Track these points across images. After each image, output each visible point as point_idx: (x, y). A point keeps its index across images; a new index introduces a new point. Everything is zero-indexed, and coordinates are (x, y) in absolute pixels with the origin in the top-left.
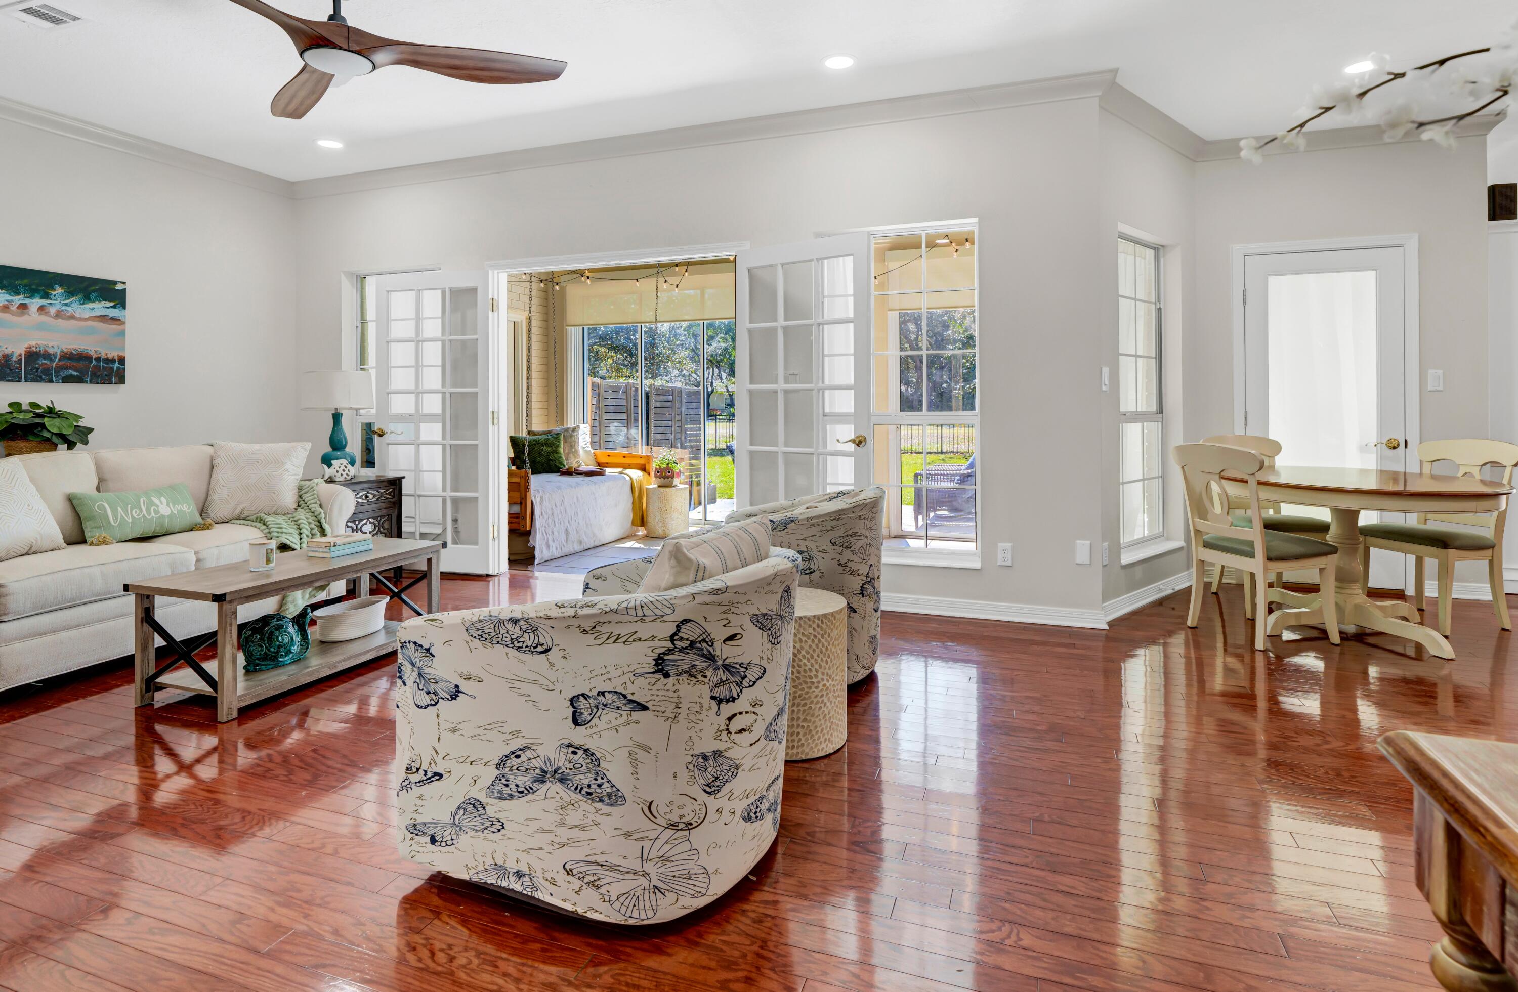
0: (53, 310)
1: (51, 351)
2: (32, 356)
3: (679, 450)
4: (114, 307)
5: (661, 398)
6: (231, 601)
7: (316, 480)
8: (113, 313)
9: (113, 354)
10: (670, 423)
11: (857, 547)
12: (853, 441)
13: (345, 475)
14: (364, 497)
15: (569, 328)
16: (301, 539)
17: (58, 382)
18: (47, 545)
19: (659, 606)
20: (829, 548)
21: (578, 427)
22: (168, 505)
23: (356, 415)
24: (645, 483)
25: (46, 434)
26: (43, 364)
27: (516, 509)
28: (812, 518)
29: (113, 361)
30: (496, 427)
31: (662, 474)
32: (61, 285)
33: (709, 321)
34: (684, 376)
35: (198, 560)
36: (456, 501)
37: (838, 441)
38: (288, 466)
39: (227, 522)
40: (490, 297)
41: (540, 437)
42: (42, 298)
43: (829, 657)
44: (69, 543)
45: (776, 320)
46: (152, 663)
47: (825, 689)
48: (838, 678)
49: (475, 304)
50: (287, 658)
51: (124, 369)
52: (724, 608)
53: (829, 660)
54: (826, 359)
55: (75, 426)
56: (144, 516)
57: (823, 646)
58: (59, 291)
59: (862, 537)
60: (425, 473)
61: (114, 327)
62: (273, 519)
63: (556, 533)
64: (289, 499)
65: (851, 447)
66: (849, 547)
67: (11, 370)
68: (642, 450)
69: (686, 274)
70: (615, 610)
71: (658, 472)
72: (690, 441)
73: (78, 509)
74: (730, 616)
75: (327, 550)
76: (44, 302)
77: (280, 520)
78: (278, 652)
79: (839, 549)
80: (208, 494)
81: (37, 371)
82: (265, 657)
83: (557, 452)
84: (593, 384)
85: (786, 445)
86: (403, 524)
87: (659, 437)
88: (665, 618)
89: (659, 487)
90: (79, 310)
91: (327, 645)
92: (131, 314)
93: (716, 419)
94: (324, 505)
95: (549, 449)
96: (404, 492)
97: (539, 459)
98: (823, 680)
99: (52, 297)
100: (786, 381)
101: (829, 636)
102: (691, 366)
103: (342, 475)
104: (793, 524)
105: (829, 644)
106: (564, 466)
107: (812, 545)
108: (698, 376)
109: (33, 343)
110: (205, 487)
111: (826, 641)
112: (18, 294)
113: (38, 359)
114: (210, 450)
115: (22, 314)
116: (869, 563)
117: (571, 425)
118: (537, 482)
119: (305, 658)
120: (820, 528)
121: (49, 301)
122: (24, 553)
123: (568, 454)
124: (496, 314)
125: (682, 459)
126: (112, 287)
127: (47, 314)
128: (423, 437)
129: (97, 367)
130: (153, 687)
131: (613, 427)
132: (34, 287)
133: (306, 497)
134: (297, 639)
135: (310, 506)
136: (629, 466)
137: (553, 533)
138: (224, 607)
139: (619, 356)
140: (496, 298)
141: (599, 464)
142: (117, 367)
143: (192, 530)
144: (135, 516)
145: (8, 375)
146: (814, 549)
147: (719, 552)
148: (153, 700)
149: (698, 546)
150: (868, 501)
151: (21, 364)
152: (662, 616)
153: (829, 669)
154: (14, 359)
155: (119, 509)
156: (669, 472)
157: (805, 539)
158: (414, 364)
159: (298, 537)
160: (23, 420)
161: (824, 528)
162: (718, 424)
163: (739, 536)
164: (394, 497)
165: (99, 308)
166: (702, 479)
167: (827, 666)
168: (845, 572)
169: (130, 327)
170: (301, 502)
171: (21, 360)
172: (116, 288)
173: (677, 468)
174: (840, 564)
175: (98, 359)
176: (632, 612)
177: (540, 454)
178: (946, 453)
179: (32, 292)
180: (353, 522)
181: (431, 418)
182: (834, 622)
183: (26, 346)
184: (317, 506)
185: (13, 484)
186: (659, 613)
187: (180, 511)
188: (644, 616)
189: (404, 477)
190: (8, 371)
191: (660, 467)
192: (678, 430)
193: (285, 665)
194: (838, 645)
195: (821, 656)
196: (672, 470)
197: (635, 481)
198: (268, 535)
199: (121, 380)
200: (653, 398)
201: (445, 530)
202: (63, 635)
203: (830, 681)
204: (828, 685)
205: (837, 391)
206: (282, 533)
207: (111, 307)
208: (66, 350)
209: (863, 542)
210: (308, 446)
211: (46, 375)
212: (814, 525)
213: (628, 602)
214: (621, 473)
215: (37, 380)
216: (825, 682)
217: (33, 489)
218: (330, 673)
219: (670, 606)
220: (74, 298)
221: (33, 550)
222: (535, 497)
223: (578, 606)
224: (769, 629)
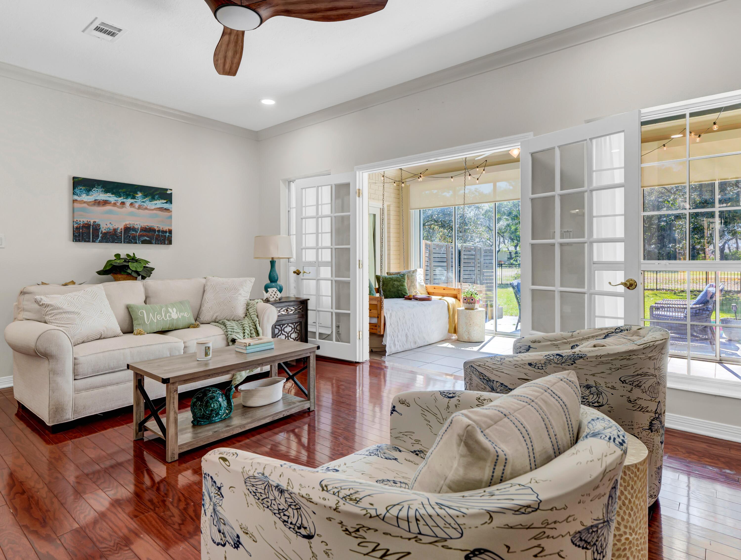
0: (137, 205)
1: (136, 227)
2: (127, 229)
3: (479, 285)
4: (166, 203)
5: (468, 253)
6: (173, 383)
7: (256, 301)
8: (166, 206)
9: (166, 228)
10: (474, 268)
11: (647, 385)
12: (625, 284)
13: (275, 297)
14: (285, 311)
15: (411, 210)
16: (244, 336)
17: (139, 243)
18: (110, 334)
19: (441, 523)
20: (619, 385)
21: (416, 270)
22: (177, 313)
23: (288, 262)
24: (457, 306)
25: (129, 271)
26: (132, 234)
27: (375, 321)
28: (601, 357)
29: (166, 232)
30: (361, 270)
31: (467, 301)
32: (141, 192)
33: (499, 202)
34: (482, 241)
35: (185, 347)
36: (338, 315)
37: (610, 283)
38: (241, 291)
39: (209, 323)
40: (357, 188)
41: (393, 276)
42: (132, 199)
43: (632, 510)
44: (124, 333)
45: (553, 190)
46: (143, 414)
47: (627, 542)
48: (641, 531)
49: (349, 194)
50: (217, 418)
51: (171, 236)
52: (535, 532)
53: (632, 513)
54: (595, 220)
55: (144, 267)
56: (163, 318)
57: (626, 498)
58: (139, 195)
59: (651, 377)
60: (324, 297)
61: (166, 214)
62: (230, 323)
63: (399, 336)
64: (240, 311)
65: (622, 289)
66: (638, 386)
67: (117, 237)
68: (455, 285)
69: (484, 172)
70: (382, 517)
71: (465, 300)
72: (486, 280)
73: (131, 314)
74: (544, 542)
75: (245, 348)
76: (132, 201)
77: (234, 324)
78: (211, 414)
79: (629, 387)
80: (200, 307)
81: (129, 238)
82: (203, 417)
83: (403, 285)
84: (426, 245)
85: (562, 286)
86: (309, 326)
87: (466, 277)
88: (449, 543)
89: (466, 309)
90: (150, 205)
91: (246, 409)
92: (174, 207)
93: (502, 267)
94: (259, 317)
95: (398, 284)
96: (309, 308)
97: (392, 290)
98: (625, 533)
99: (136, 198)
100: (562, 237)
101: (632, 488)
102: (486, 235)
103: (273, 297)
104: (581, 360)
105: (632, 497)
106: (407, 294)
107: (601, 382)
108: (491, 242)
109: (128, 223)
110: (199, 302)
111: (629, 493)
112: (120, 197)
113: (129, 231)
114: (204, 281)
115: (123, 207)
116: (657, 400)
117: (412, 269)
118: (388, 303)
119: (230, 418)
120: (609, 366)
121: (135, 200)
122: (98, 338)
123: (410, 286)
124: (361, 199)
125: (481, 292)
126: (165, 192)
127: (134, 207)
128: (322, 275)
129: (158, 235)
130: (143, 429)
131: (438, 271)
132: (128, 193)
133: (251, 310)
134: (224, 404)
135: (252, 316)
136: (447, 295)
137: (398, 336)
138: (169, 387)
139: (445, 231)
140: (361, 188)
141: (429, 293)
142: (168, 236)
143: (189, 328)
144: (158, 318)
145: (116, 240)
146: (603, 385)
147: (523, 431)
148: (143, 436)
149: (496, 423)
150: (657, 343)
151: (122, 234)
152: (445, 540)
153: (633, 522)
154: (119, 231)
155: (151, 314)
156: (472, 300)
157: (593, 375)
158: (315, 232)
159: (242, 335)
160: (119, 263)
161: (614, 367)
162: (503, 269)
163: (545, 402)
164: (303, 311)
165: (159, 203)
166: (494, 303)
167: (630, 520)
168: (634, 409)
169: (174, 214)
170: (248, 313)
171: (122, 231)
172: (168, 193)
173: (477, 298)
174: (630, 401)
175: (159, 231)
176: (404, 525)
177: (393, 286)
178: (660, 290)
179: (127, 196)
180: (279, 325)
181: (325, 264)
182: (638, 473)
183: (124, 224)
184: (255, 316)
185: (95, 299)
186: (441, 534)
187: (183, 316)
188: (420, 533)
189: (309, 299)
190: (116, 238)
191: (466, 296)
192: (479, 273)
193: (216, 422)
194: (642, 497)
195: (624, 508)
196: (474, 299)
197: (450, 305)
198: (226, 333)
199: (170, 243)
200: (462, 253)
201: (332, 332)
202: (109, 388)
203: (633, 534)
204: (631, 538)
205: (603, 244)
206: (234, 332)
207: (165, 203)
208: (143, 226)
209: (651, 381)
210: (253, 280)
211: (134, 240)
212: (603, 363)
213: (399, 507)
214: (440, 299)
215: (129, 242)
216: (628, 536)
217: (107, 302)
218: (241, 431)
219: (456, 526)
220: (147, 199)
221: (103, 336)
222: (387, 314)
223: (341, 495)
224: (595, 544)
